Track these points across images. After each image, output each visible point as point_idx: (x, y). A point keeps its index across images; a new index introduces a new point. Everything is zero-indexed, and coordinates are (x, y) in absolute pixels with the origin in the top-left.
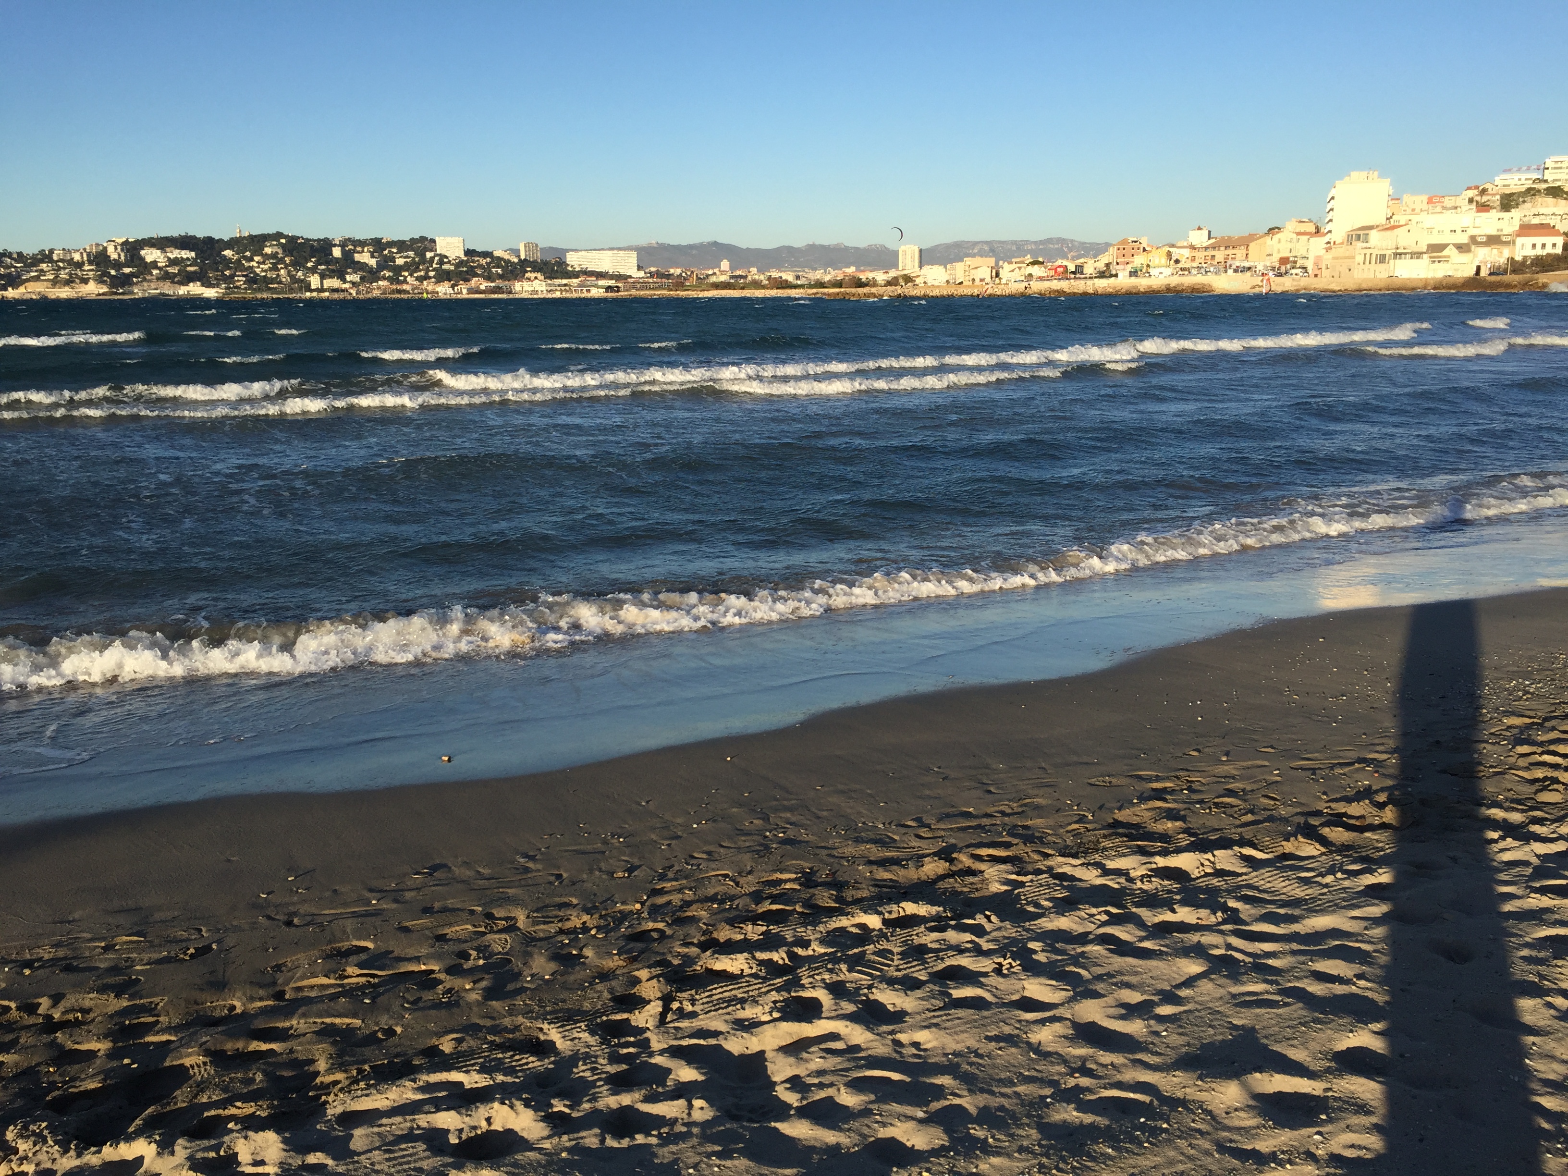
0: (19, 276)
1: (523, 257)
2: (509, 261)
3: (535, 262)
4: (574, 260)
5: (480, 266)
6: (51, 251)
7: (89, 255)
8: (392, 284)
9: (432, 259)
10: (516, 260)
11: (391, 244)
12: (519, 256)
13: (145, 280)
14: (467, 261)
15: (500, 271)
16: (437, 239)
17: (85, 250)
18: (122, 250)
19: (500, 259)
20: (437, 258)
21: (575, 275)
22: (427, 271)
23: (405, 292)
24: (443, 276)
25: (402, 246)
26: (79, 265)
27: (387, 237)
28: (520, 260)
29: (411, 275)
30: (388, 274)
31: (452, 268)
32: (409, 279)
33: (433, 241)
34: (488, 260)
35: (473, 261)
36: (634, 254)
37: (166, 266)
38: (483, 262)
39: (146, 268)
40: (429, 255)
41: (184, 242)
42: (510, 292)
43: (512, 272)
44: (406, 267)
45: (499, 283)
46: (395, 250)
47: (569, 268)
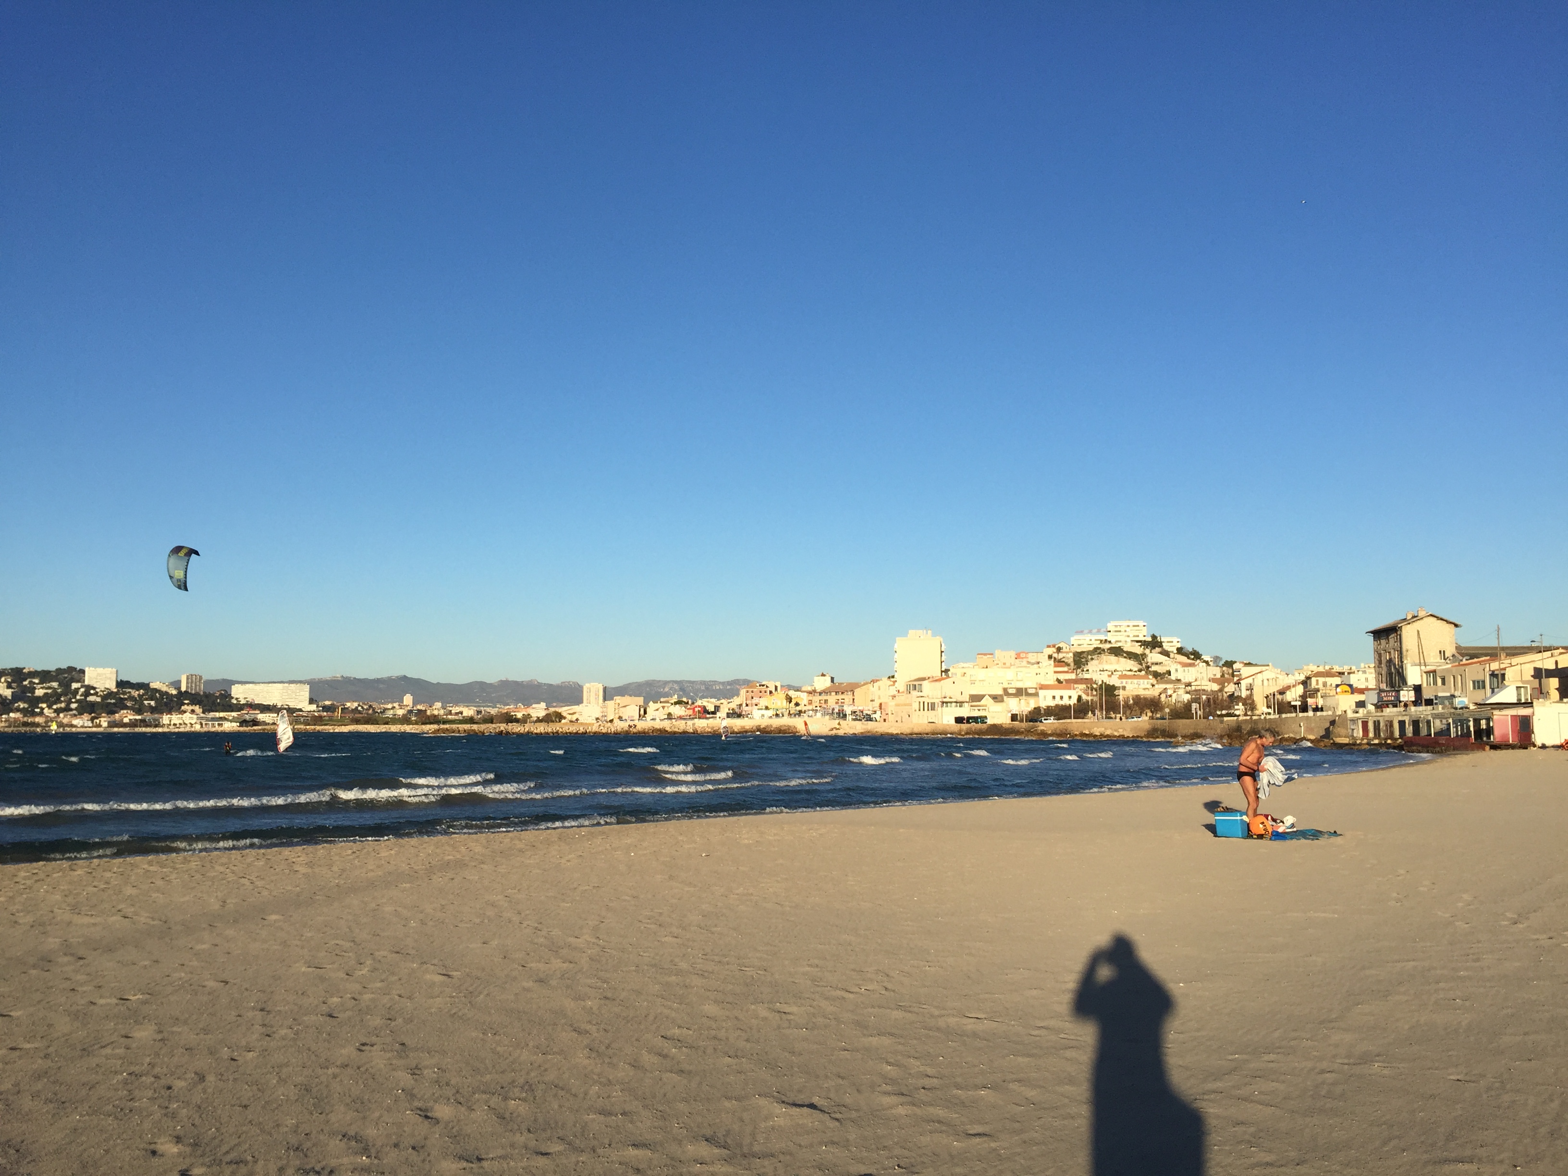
1: (183, 689)
2: (167, 693)
3: (197, 694)
4: (239, 693)
5: (132, 698)
8: (25, 716)
9: (77, 690)
10: (174, 692)
11: (33, 674)
12: (178, 688)
14: (117, 693)
15: (153, 703)
16: (87, 670)
19: (156, 690)
20: (82, 690)
21: (239, 707)
22: (69, 702)
23: (38, 725)
24: (87, 708)
25: (45, 676)
27: (30, 666)
28: (180, 692)
29: (49, 707)
30: (22, 705)
31: (99, 699)
32: (46, 711)
33: (83, 672)
34: (142, 692)
35: (124, 693)
36: (307, 688)
38: (135, 693)
40: (75, 686)
42: (156, 726)
43: (166, 704)
44: (45, 698)
45: (147, 716)
46: (36, 681)
47: (234, 701)
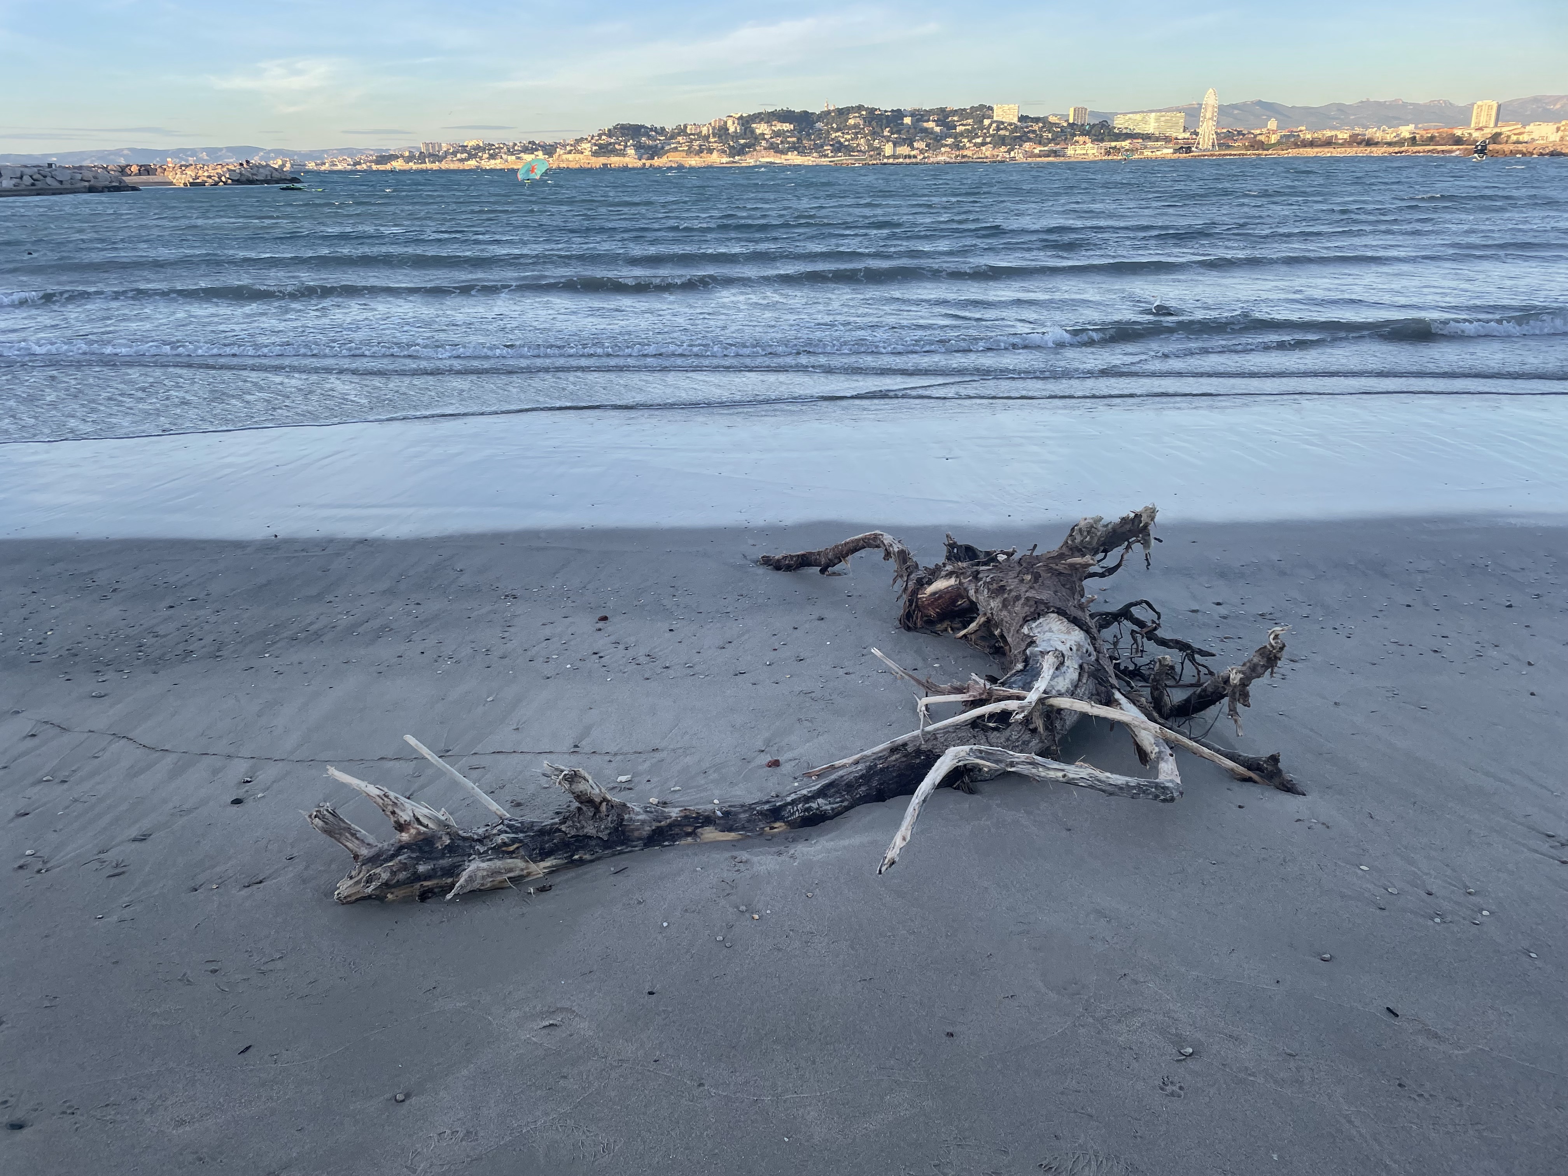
0: (663, 148)
2: (1059, 125)
3: (1083, 125)
4: (1120, 123)
5: (1034, 132)
6: (685, 126)
7: (714, 128)
8: (953, 149)
9: (990, 125)
10: (1066, 124)
11: (954, 112)
12: (1067, 121)
13: (755, 150)
14: (1021, 127)
16: (995, 107)
17: (710, 124)
18: (738, 124)
19: (1051, 123)
20: (994, 125)
21: (1121, 137)
22: (985, 137)
23: (965, 157)
24: (999, 142)
25: (962, 113)
26: (707, 138)
27: (951, 106)
28: (1069, 124)
29: (970, 141)
30: (950, 141)
31: (1008, 133)
32: (968, 145)
33: (991, 109)
34: (1041, 125)
35: (1026, 127)
36: (1181, 115)
37: (771, 138)
38: (1036, 127)
39: (755, 140)
40: (987, 122)
41: (786, 116)
42: (1064, 156)
43: (1062, 136)
44: (966, 134)
45: (1051, 147)
46: (956, 118)
47: (1116, 131)
